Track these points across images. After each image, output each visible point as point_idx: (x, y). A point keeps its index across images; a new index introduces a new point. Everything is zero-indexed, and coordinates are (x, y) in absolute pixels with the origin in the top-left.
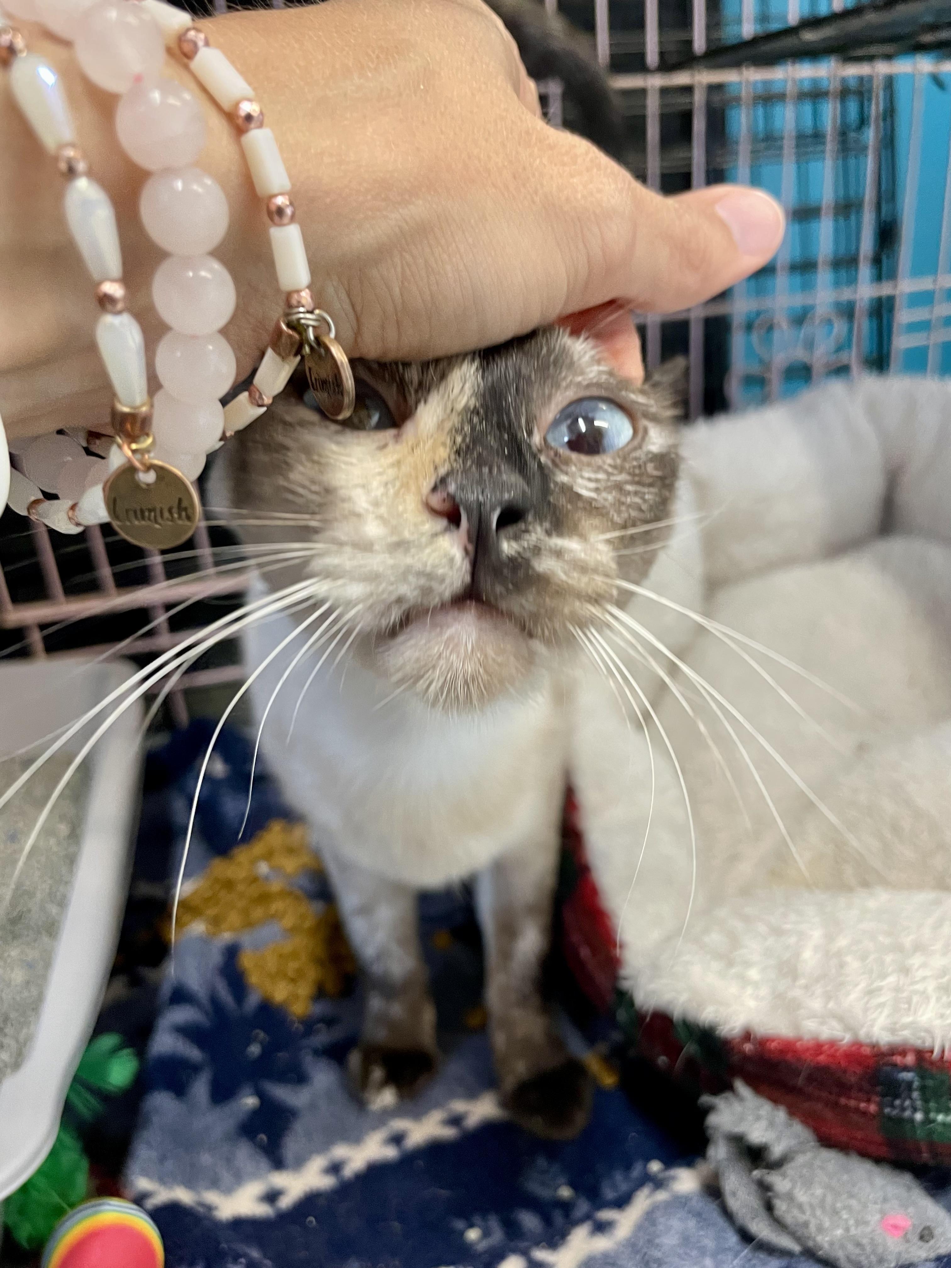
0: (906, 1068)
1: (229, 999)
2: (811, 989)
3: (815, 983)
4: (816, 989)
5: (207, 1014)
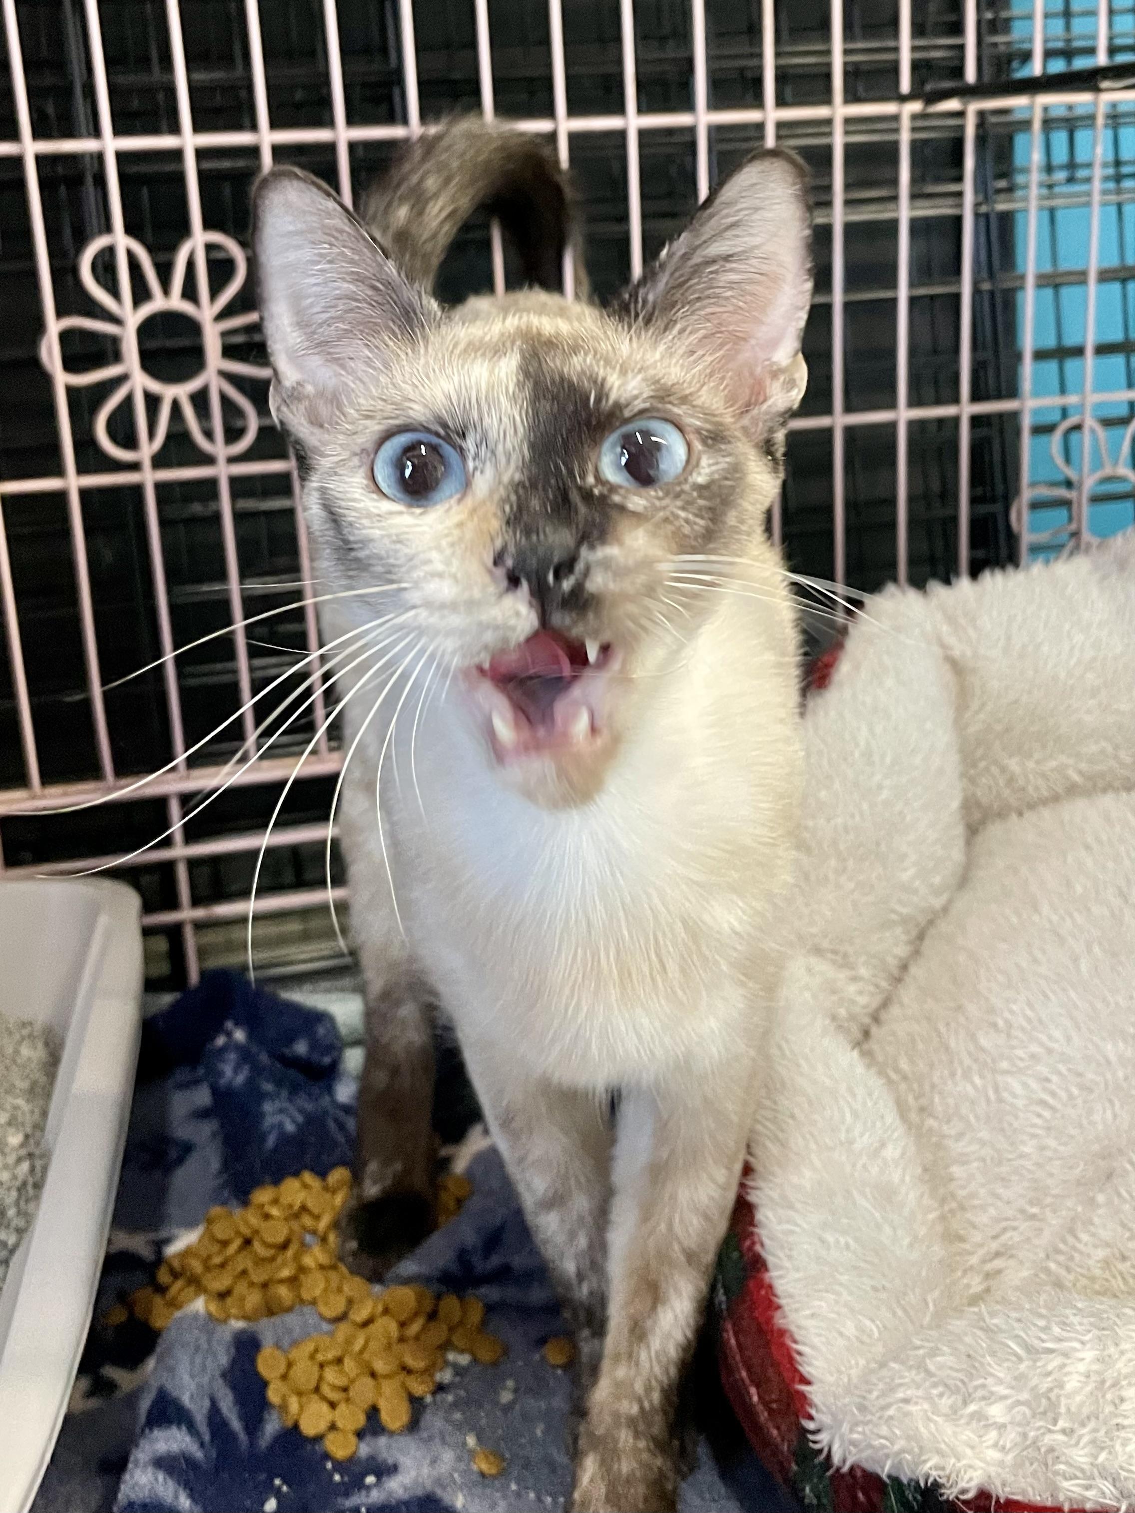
1: (236, 1425)
2: (1076, 1436)
3: (1083, 1425)
4: (1083, 1435)
5: (202, 1445)
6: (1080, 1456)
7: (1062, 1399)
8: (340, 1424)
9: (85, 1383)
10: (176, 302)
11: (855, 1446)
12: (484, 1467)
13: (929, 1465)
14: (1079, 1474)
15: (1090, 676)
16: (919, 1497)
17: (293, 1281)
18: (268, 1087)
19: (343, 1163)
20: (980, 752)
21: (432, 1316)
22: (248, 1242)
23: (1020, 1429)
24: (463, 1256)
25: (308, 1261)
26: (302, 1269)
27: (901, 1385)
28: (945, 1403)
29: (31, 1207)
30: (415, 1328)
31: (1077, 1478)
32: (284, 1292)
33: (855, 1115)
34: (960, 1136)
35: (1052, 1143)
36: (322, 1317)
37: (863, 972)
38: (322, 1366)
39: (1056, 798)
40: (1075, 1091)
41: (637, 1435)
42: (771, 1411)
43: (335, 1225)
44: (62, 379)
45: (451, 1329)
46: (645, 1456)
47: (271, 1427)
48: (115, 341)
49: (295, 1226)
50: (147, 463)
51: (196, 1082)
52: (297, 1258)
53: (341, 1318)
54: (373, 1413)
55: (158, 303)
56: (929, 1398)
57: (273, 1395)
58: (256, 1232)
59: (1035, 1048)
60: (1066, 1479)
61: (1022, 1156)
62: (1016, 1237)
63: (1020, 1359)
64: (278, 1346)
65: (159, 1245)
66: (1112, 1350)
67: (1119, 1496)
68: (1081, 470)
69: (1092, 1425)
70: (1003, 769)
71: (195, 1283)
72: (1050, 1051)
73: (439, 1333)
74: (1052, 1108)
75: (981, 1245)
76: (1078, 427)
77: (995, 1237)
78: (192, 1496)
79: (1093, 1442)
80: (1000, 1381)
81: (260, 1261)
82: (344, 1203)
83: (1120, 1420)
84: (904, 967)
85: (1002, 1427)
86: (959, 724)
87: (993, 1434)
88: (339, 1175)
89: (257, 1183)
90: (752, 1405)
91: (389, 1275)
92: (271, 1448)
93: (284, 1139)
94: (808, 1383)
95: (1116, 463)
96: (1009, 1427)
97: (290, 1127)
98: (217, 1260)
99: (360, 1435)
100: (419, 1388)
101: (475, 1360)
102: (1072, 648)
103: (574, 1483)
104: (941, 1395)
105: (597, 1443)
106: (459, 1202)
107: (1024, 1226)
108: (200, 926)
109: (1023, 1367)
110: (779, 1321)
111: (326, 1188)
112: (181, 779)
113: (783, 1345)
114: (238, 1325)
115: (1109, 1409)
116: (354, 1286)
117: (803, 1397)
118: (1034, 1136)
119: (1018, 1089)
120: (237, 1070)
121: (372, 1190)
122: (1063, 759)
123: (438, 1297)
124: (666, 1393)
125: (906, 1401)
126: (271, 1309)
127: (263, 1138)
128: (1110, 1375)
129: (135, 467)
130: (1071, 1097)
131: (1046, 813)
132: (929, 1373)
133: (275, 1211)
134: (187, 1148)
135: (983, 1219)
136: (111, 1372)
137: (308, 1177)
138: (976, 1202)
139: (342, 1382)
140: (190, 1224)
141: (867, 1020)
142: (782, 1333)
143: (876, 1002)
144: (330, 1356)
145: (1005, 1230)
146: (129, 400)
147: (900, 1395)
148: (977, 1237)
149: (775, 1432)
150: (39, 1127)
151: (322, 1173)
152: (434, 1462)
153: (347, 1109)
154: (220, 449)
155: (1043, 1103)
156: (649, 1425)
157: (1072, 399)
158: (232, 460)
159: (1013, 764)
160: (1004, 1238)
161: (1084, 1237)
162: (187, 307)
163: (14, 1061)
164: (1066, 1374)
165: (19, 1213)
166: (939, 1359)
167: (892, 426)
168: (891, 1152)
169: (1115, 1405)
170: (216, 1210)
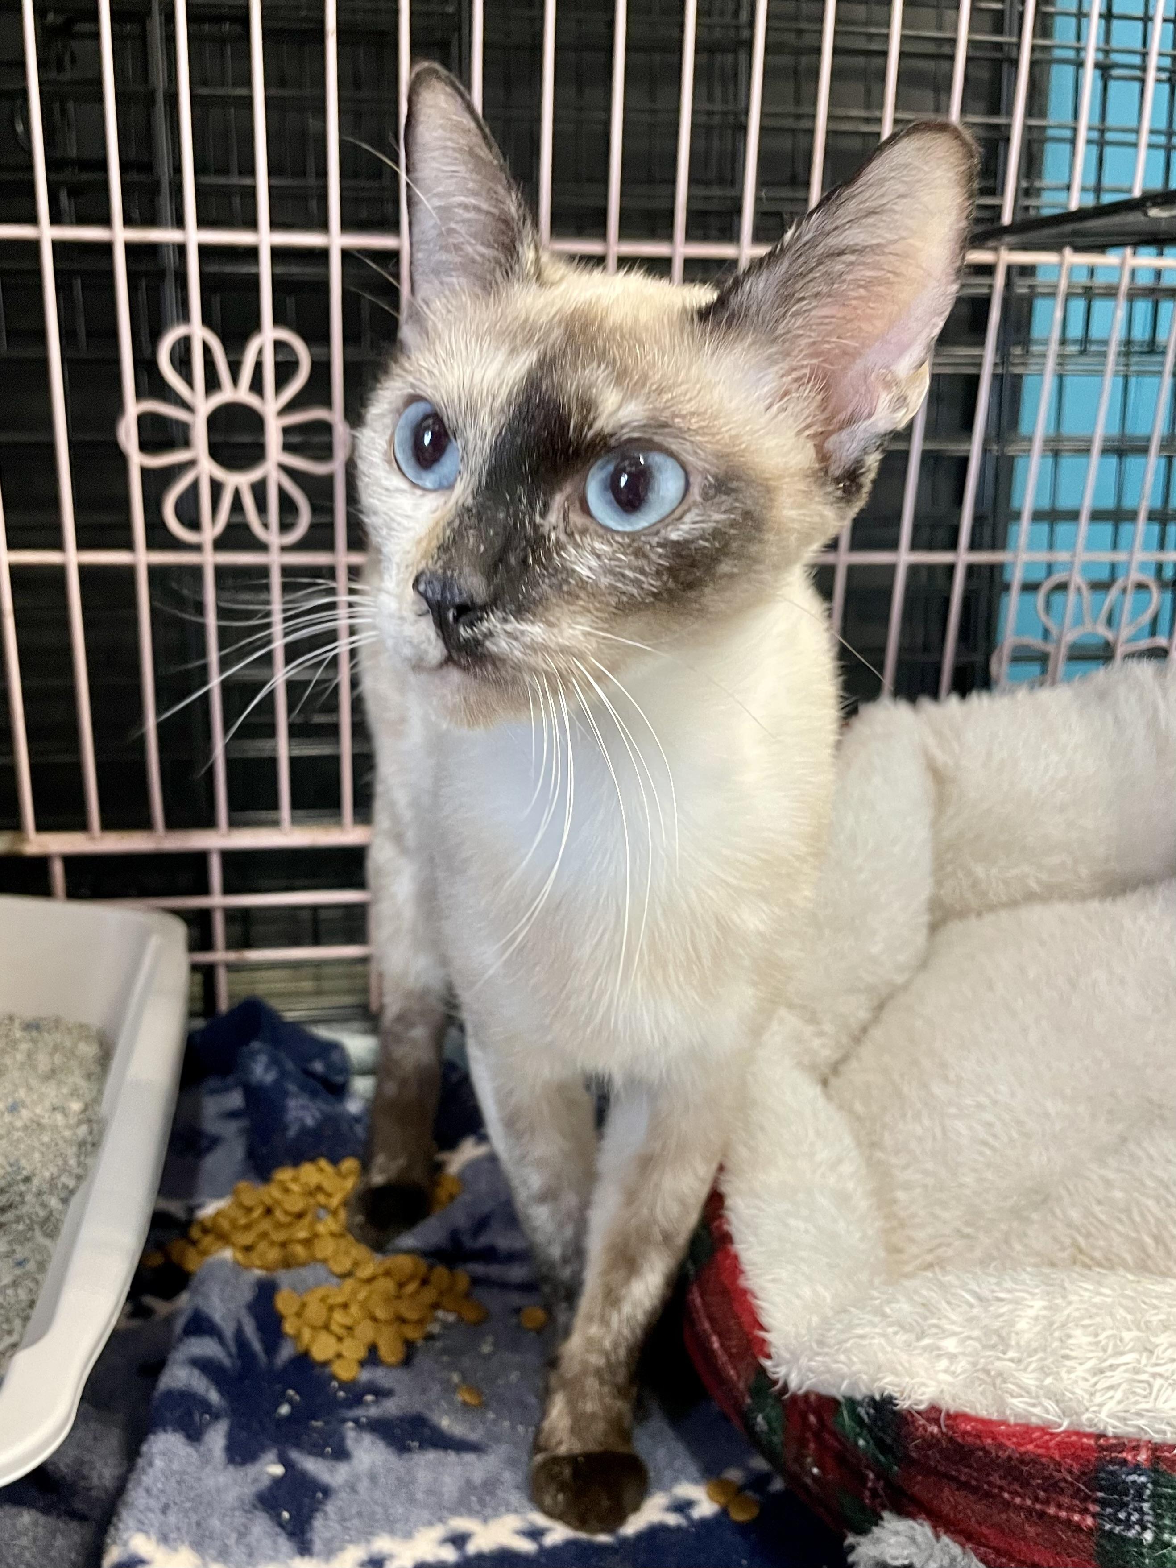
0: (1137, 1468)
1: (257, 1346)
2: (1025, 1363)
3: (1030, 1356)
4: (1031, 1363)
5: (230, 1355)
6: (1029, 1379)
7: (1013, 1335)
8: (345, 1353)
9: (129, 1308)
10: (243, 395)
11: (812, 1372)
12: (468, 1398)
13: (886, 1380)
14: (1023, 1393)
15: (1060, 794)
16: (872, 1411)
17: (308, 1243)
18: (292, 1087)
19: (354, 1155)
20: (949, 856)
21: (425, 1282)
22: (269, 1211)
23: (970, 1359)
24: (454, 1236)
25: (321, 1228)
26: (316, 1236)
27: (859, 1325)
28: (901, 1338)
29: (89, 1161)
30: (411, 1288)
31: (1022, 1396)
32: (300, 1251)
33: (818, 1133)
34: (906, 1167)
35: (989, 1175)
36: (333, 1273)
37: (828, 1027)
38: (331, 1309)
39: (1013, 904)
40: (1015, 1135)
41: (602, 1382)
42: (731, 1356)
43: (345, 1203)
44: (137, 460)
45: (441, 1293)
46: (608, 1400)
47: (286, 1352)
48: (185, 428)
49: (312, 1201)
50: (208, 546)
51: (226, 1089)
52: (312, 1225)
53: (349, 1274)
54: (373, 1349)
55: (227, 394)
56: (884, 1335)
57: (289, 1327)
58: (278, 1202)
59: (982, 1099)
60: (1012, 1396)
61: (961, 1186)
62: (950, 1252)
63: (972, 1306)
64: (294, 1289)
65: (191, 1210)
66: (1059, 1301)
67: (1060, 1414)
68: (1062, 625)
69: (1040, 1355)
70: (969, 873)
71: (224, 1238)
72: (995, 1103)
73: (429, 1295)
74: (993, 1149)
75: (916, 1257)
76: (1062, 587)
77: (931, 1251)
78: (221, 1391)
79: (1041, 1369)
80: (953, 1323)
81: (279, 1226)
82: (354, 1187)
83: (1068, 1352)
84: (864, 1030)
85: (952, 1357)
86: (935, 825)
87: (944, 1363)
88: (349, 1164)
89: (279, 1164)
90: (713, 1351)
91: (390, 1247)
92: (285, 1369)
93: (304, 1131)
94: (766, 1331)
95: (1095, 621)
96: (960, 1357)
97: (309, 1122)
98: (243, 1221)
99: (362, 1364)
100: (412, 1333)
101: (460, 1319)
102: (1047, 765)
103: (544, 1413)
104: (896, 1333)
105: (565, 1385)
106: (452, 1197)
107: (958, 1243)
108: (231, 967)
109: (975, 1311)
110: (743, 1282)
111: (339, 1174)
112: (223, 836)
113: (746, 1301)
114: (258, 1273)
115: (1056, 1344)
116: (360, 1251)
117: (763, 1341)
118: (974, 1170)
119: (964, 1131)
120: (267, 1069)
121: (378, 1179)
122: (1026, 869)
123: (431, 1268)
124: (630, 1350)
125: (862, 1337)
126: (288, 1263)
127: (286, 1128)
128: (1059, 1318)
129: (197, 548)
130: (1011, 1140)
131: (1004, 914)
132: (884, 1316)
133: (295, 1187)
134: (215, 1141)
135: (920, 1235)
136: (149, 1301)
137: (323, 1163)
138: (917, 1220)
139: (348, 1321)
140: (219, 1196)
141: (827, 1071)
142: (745, 1292)
143: (837, 1056)
144: (340, 1299)
145: (940, 1245)
146: (195, 486)
147: (859, 1331)
148: (914, 1250)
149: (732, 1372)
150: (97, 1100)
151: (335, 1161)
152: (424, 1391)
153: (357, 1119)
154: (273, 538)
155: (985, 1143)
156: (614, 1374)
157: (1062, 556)
158: (284, 549)
159: (980, 871)
160: (941, 1251)
161: (1018, 1247)
162: (252, 400)
163: (73, 1053)
164: (1019, 1316)
165: (79, 1164)
166: (894, 1305)
167: (891, 569)
168: (847, 1168)
169: (1062, 1341)
170: (243, 1185)
